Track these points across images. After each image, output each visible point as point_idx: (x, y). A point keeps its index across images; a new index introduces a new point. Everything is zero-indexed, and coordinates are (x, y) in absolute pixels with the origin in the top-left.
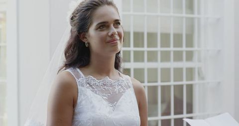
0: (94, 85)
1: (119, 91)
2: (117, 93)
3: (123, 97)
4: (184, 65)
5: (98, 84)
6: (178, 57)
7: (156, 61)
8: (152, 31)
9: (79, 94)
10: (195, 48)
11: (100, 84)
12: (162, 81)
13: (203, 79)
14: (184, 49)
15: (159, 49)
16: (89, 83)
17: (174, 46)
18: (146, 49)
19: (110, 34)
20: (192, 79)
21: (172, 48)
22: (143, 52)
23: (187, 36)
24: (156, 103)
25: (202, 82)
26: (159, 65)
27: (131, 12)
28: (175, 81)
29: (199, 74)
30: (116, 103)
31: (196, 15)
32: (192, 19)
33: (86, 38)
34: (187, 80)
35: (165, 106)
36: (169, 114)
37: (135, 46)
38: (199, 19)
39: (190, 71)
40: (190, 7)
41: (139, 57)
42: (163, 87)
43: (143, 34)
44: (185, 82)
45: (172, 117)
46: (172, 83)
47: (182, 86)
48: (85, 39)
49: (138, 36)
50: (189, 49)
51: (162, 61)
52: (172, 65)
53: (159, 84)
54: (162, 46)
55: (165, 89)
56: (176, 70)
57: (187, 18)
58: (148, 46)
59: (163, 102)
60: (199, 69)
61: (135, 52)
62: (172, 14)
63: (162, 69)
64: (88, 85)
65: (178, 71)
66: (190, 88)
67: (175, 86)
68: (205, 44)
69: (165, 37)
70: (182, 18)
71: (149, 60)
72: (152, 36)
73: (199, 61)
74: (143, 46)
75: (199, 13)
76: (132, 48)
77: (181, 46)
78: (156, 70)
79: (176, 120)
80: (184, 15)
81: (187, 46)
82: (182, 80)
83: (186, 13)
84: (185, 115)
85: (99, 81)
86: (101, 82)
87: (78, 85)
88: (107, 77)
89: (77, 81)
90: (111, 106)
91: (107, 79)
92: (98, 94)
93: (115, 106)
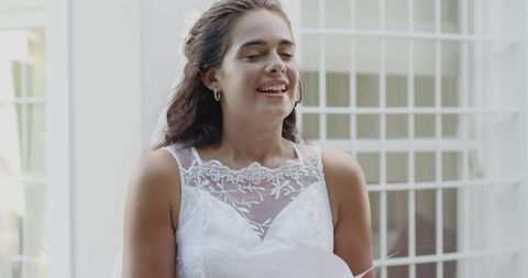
0: (220, 182)
1: (282, 192)
4: (438, 144)
5: (232, 179)
6: (425, 127)
7: (377, 136)
8: (367, 70)
10: (462, 109)
11: (238, 180)
12: (389, 182)
13: (480, 175)
14: (438, 109)
15: (382, 109)
16: (209, 178)
17: (417, 104)
18: (353, 109)
19: (268, 69)
20: (455, 177)
21: (411, 109)
22: (347, 117)
23: (444, 79)
24: (376, 229)
25: (476, 182)
26: (383, 145)
27: (322, 30)
28: (417, 181)
29: (471, 165)
30: (269, 220)
31: (463, 36)
32: (457, 44)
33: (216, 81)
34: (445, 179)
35: (395, 236)
36: (404, 253)
37: (330, 103)
38: (471, 45)
39: (452, 159)
40: (452, 17)
42: (391, 195)
43: (346, 77)
44: (439, 184)
45: (412, 259)
46: (412, 185)
47: (433, 192)
48: (214, 83)
49: (337, 82)
50: (450, 110)
51: (389, 137)
52: (412, 145)
53: (383, 186)
54: (389, 104)
55: (396, 199)
56: (420, 156)
57: (444, 42)
58: (359, 105)
59: (390, 227)
60: (471, 154)
62: (411, 33)
63: (390, 155)
64: (207, 182)
65: (426, 160)
66: (452, 196)
67: (417, 192)
68: (485, 100)
69: (397, 84)
70: (434, 41)
71: (361, 135)
72: (367, 82)
73: (472, 136)
74: (347, 104)
75: (471, 31)
76: (322, 109)
77: (432, 104)
78: (376, 156)
79: (419, 267)
80: (438, 34)
81: (444, 104)
82: (433, 179)
83: (444, 31)
84: (440, 257)
85: (235, 172)
86: (240, 174)
87: (183, 182)
88: (256, 163)
89: (181, 173)
90: (255, 230)
91: (255, 169)
92: (228, 202)
93: (266, 229)
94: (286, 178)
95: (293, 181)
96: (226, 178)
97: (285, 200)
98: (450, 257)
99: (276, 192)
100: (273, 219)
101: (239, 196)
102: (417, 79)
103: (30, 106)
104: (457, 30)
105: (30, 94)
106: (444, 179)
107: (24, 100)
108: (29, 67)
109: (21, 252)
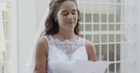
0: (58, 44)
1: (74, 48)
2: (73, 49)
3: (76, 51)
4: (115, 32)
6: (111, 28)
7: (98, 30)
9: (49, 50)
10: (121, 23)
11: (63, 44)
12: (102, 42)
13: (126, 40)
14: (115, 23)
15: (100, 23)
16: (55, 43)
18: (92, 23)
20: (119, 41)
21: (108, 23)
22: (91, 25)
23: (117, 16)
24: (98, 54)
25: (125, 42)
26: (100, 33)
27: (84, 2)
28: (109, 42)
29: (124, 38)
30: (71, 55)
31: (122, 4)
32: (120, 6)
35: (103, 56)
38: (124, 6)
39: (119, 36)
41: (88, 28)
42: (102, 46)
43: (91, 15)
44: (115, 43)
46: (108, 43)
47: (113, 45)
49: (88, 16)
51: (102, 30)
52: (108, 32)
53: (100, 43)
54: (102, 22)
55: (104, 47)
56: (110, 35)
57: (117, 5)
59: (102, 54)
60: (124, 35)
61: (86, 25)
62: (108, 3)
63: (102, 35)
64: (55, 44)
65: (111, 36)
66: (118, 46)
67: (109, 45)
68: (127, 21)
69: (104, 16)
70: (114, 5)
71: (94, 30)
72: (96, 16)
73: (124, 30)
74: (91, 22)
75: (124, 3)
76: (84, 23)
78: (98, 35)
80: (115, 3)
81: (117, 22)
82: (113, 41)
83: (116, 3)
84: (115, 62)
85: (62, 42)
86: (63, 43)
87: (49, 44)
88: (68, 40)
89: (48, 42)
90: (67, 57)
91: (67, 41)
92: (60, 50)
93: (70, 57)
94: (76, 44)
95: (77, 45)
96: (60, 44)
97: (75, 49)
98: (118, 62)
99: (73, 47)
100: (72, 54)
101: (63, 48)
102: (109, 15)
103: (7, 22)
104: (120, 2)
105: (6, 19)
106: (116, 41)
107: (5, 21)
108: (6, 12)
109: (4, 61)
